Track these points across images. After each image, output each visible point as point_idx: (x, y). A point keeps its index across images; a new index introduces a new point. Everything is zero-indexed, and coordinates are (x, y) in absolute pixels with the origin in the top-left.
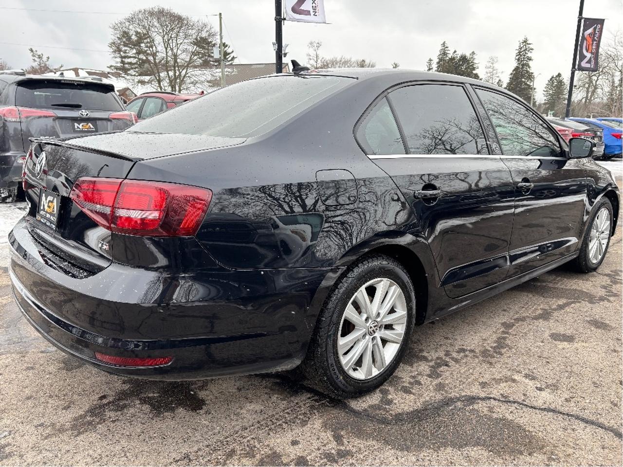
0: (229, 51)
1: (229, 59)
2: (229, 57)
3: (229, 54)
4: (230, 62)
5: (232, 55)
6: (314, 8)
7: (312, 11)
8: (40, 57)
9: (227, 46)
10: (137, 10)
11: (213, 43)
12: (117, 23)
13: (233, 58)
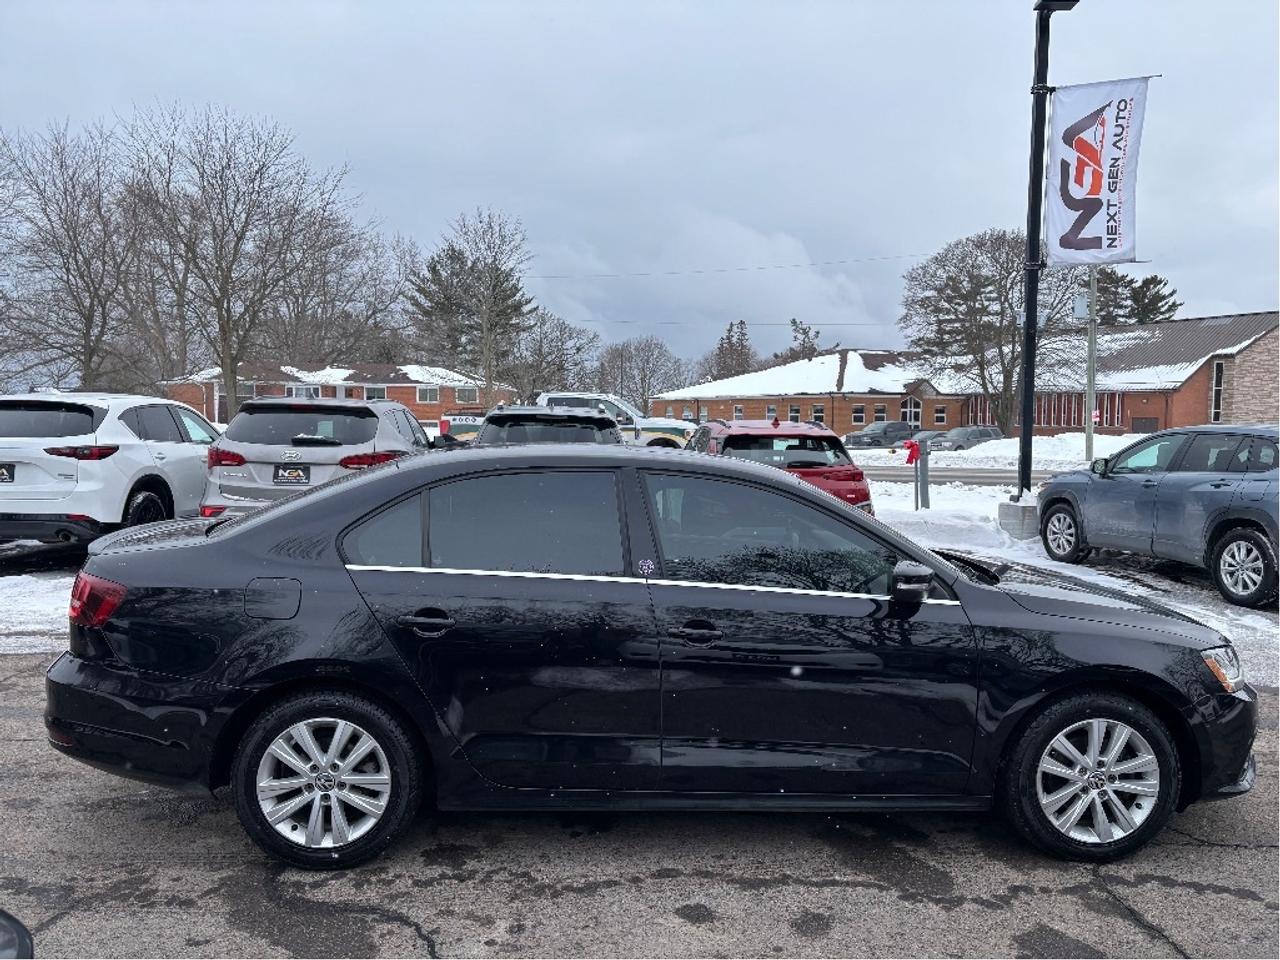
0: (1165, 291)
1: (1163, 309)
2: (1163, 306)
3: (1164, 298)
4: (1167, 316)
5: (1171, 300)
6: (1112, 231)
7: (1105, 237)
8: (805, 332)
9: (1160, 282)
10: (953, 241)
11: (1128, 279)
12: (915, 267)
13: (1173, 307)
